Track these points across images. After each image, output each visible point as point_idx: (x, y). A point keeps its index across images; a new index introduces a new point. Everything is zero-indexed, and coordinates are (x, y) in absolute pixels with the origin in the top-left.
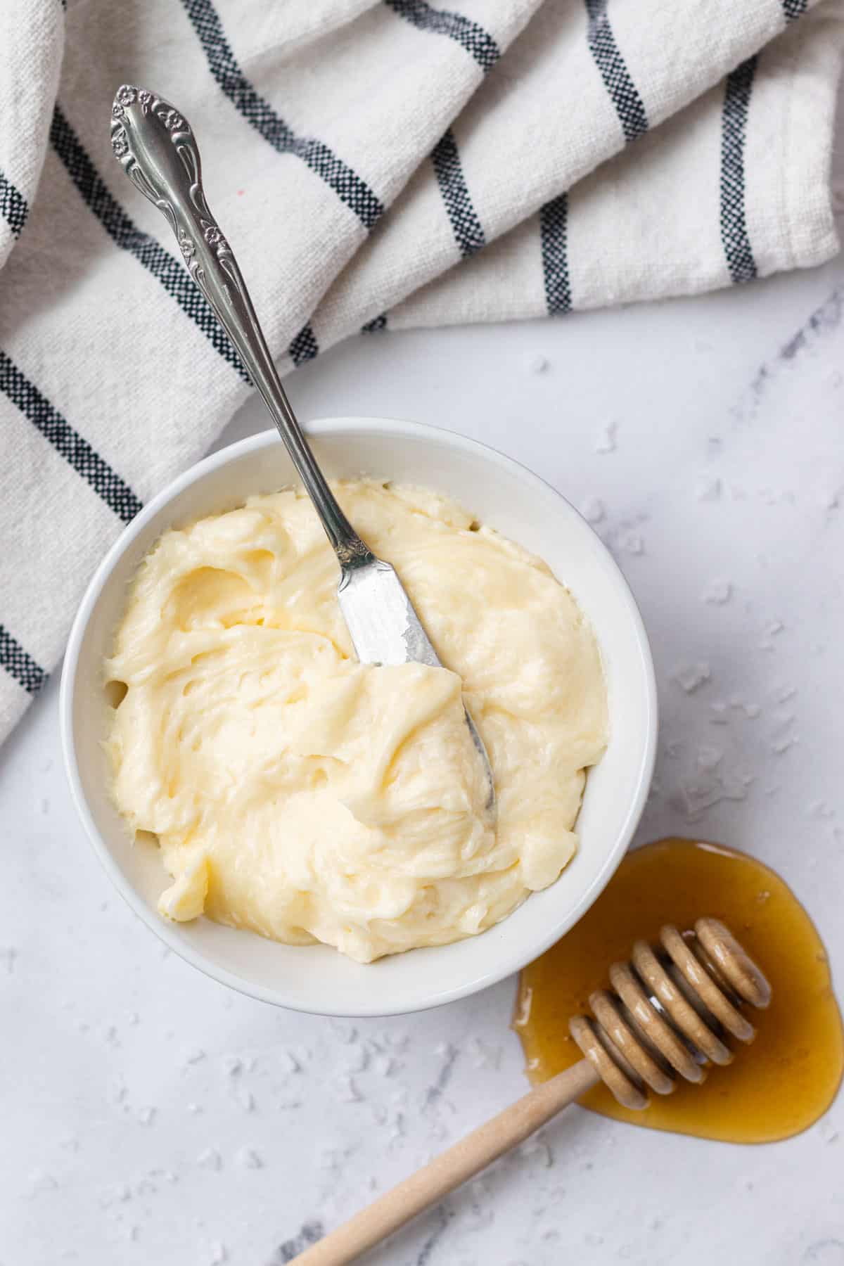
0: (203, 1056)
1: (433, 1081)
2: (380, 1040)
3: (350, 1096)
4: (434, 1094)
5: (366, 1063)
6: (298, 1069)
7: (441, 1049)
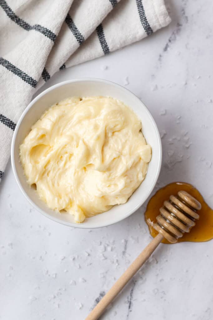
0: (65, 258)
1: (123, 250)
2: (107, 243)
3: (103, 258)
4: (124, 253)
5: (105, 249)
6: (89, 255)
7: (123, 241)
